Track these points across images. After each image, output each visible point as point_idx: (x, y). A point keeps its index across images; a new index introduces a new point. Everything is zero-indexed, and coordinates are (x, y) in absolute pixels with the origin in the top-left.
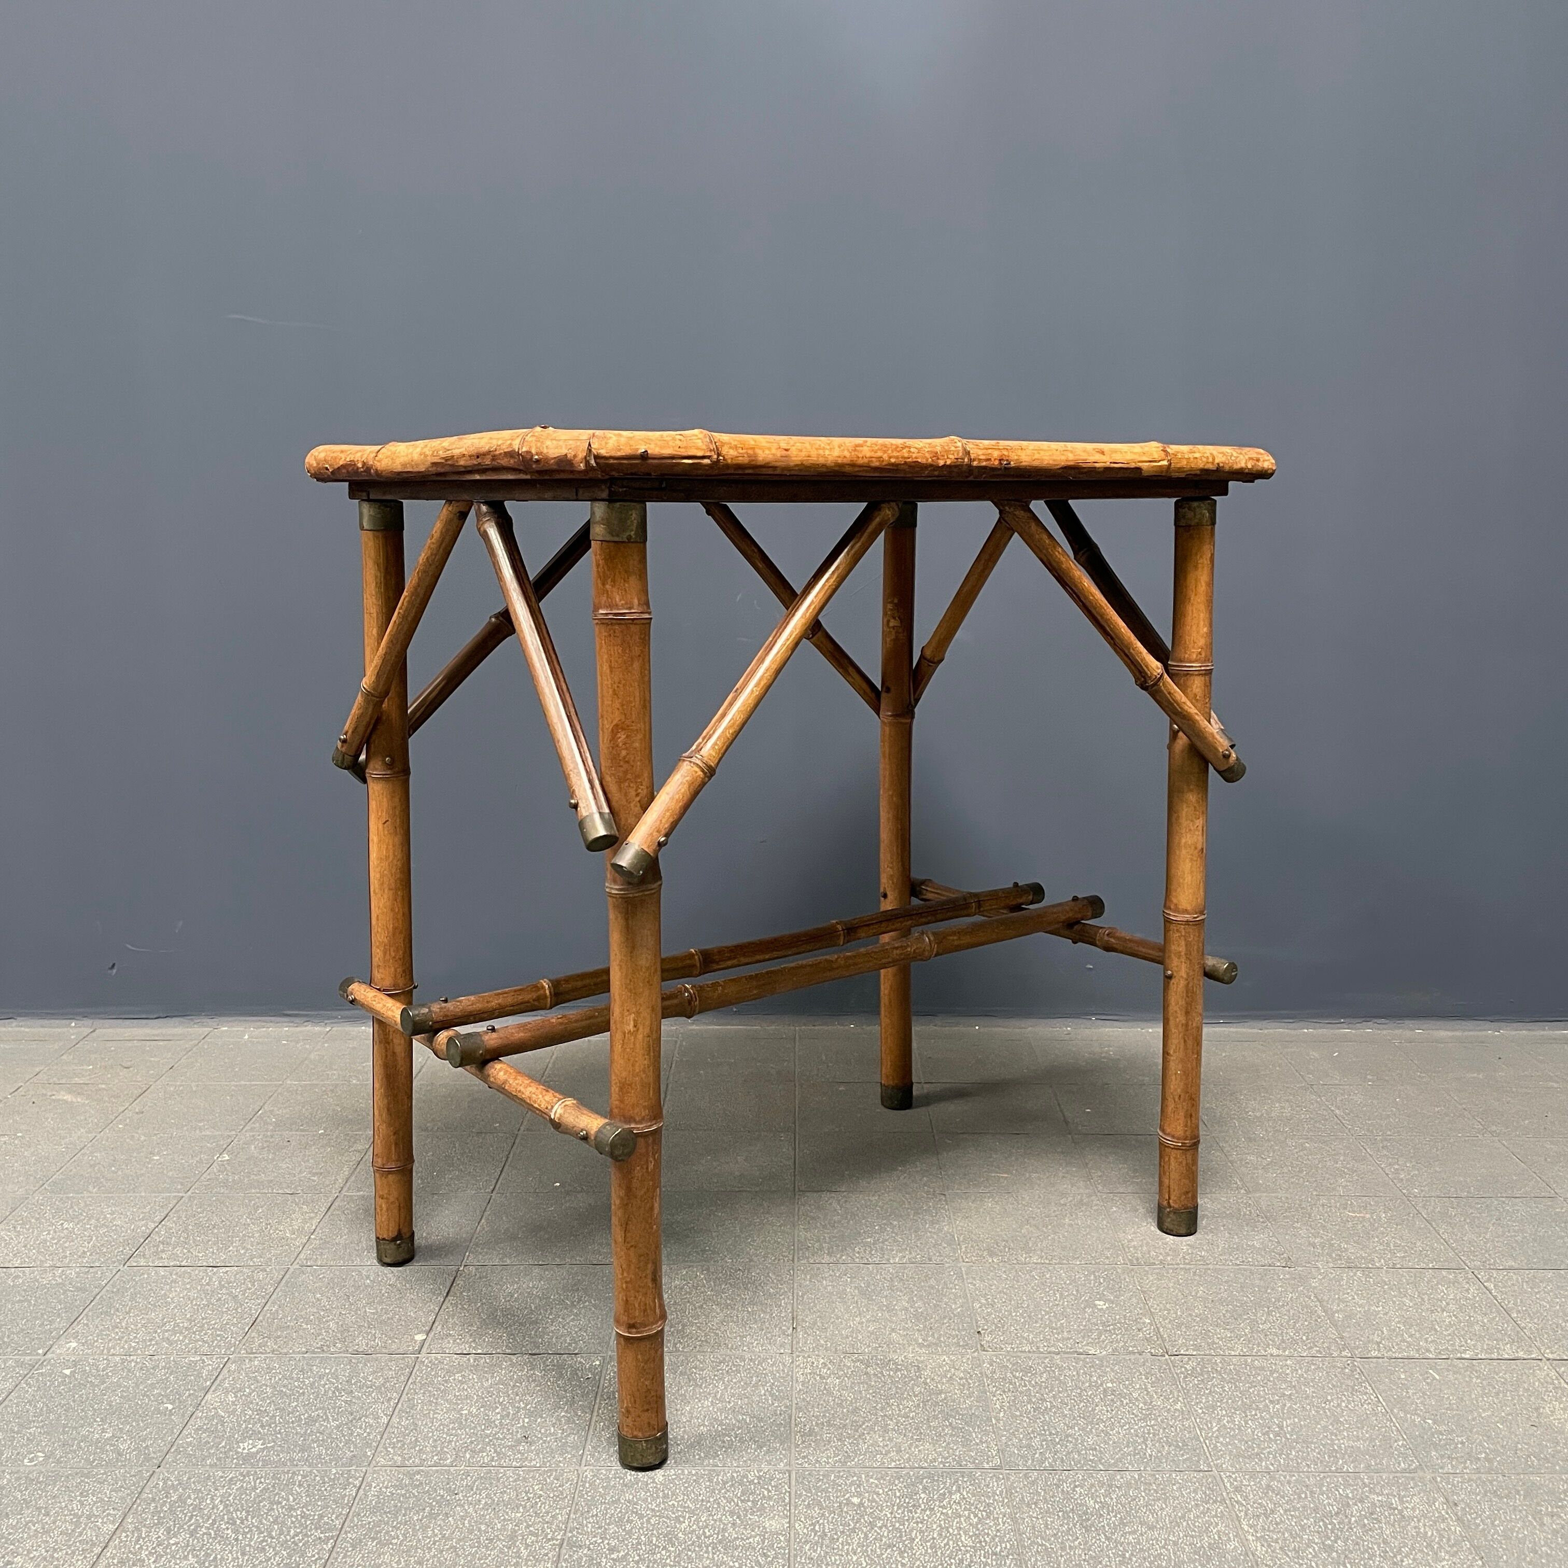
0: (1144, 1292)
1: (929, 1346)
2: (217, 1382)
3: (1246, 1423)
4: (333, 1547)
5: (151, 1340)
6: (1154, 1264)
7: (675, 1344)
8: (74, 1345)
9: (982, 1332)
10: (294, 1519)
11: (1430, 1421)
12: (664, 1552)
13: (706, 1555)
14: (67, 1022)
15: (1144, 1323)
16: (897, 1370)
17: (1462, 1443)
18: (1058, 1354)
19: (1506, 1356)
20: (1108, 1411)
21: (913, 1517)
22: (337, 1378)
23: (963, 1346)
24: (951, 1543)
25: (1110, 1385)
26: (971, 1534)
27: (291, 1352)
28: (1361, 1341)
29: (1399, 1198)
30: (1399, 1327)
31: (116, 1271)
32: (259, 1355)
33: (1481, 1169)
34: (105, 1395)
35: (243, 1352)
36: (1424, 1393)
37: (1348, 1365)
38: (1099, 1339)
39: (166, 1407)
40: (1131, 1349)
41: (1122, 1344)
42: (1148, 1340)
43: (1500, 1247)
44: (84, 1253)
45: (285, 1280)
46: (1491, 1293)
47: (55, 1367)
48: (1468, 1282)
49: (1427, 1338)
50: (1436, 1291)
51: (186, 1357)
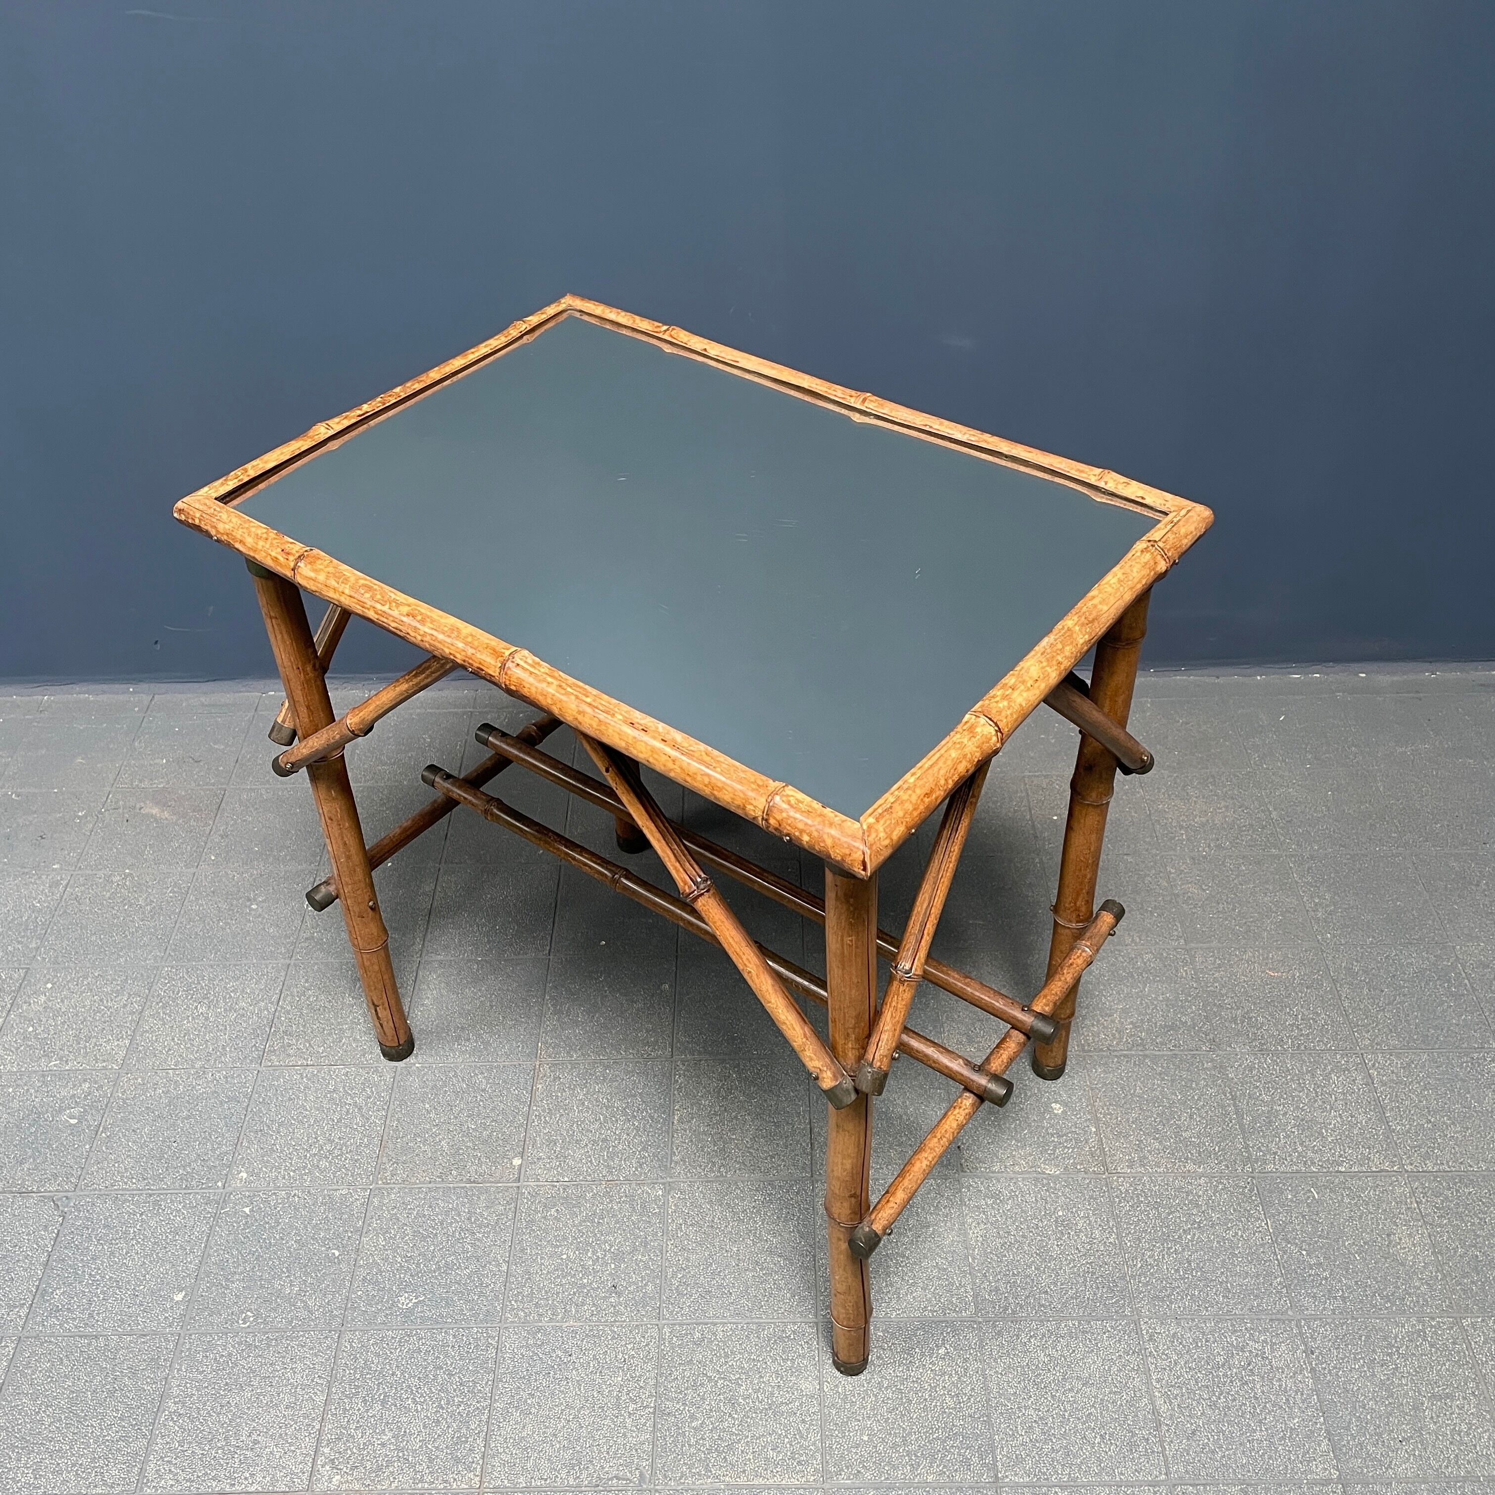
0: (1092, 1091)
2: (367, 1222)
3: (1163, 1258)
4: (489, 1418)
5: (304, 1168)
6: (1102, 1050)
8: (245, 1175)
10: (455, 1387)
11: (1304, 1253)
12: (730, 1420)
13: (760, 1422)
14: (126, 686)
15: (1091, 1132)
17: (1326, 1279)
19: (1374, 1169)
20: (1058, 1245)
21: (910, 1376)
22: (459, 1215)
23: (947, 1165)
24: (938, 1404)
25: (1060, 1213)
26: (953, 1394)
27: (418, 1181)
28: (1261, 1151)
29: (1314, 948)
30: (1294, 1132)
31: (256, 1072)
32: (393, 1186)
33: (1389, 901)
34: (283, 1239)
35: (380, 1182)
36: (1304, 1217)
37: (1248, 1183)
38: (1054, 1154)
39: (334, 1254)
40: (1078, 1167)
41: (1071, 1161)
42: (1092, 1155)
43: (1389, 1019)
44: (224, 1047)
45: (395, 1085)
46: (1373, 1083)
47: (236, 1205)
48: (1356, 1070)
49: (1315, 1146)
50: (1329, 1081)
51: (336, 1190)
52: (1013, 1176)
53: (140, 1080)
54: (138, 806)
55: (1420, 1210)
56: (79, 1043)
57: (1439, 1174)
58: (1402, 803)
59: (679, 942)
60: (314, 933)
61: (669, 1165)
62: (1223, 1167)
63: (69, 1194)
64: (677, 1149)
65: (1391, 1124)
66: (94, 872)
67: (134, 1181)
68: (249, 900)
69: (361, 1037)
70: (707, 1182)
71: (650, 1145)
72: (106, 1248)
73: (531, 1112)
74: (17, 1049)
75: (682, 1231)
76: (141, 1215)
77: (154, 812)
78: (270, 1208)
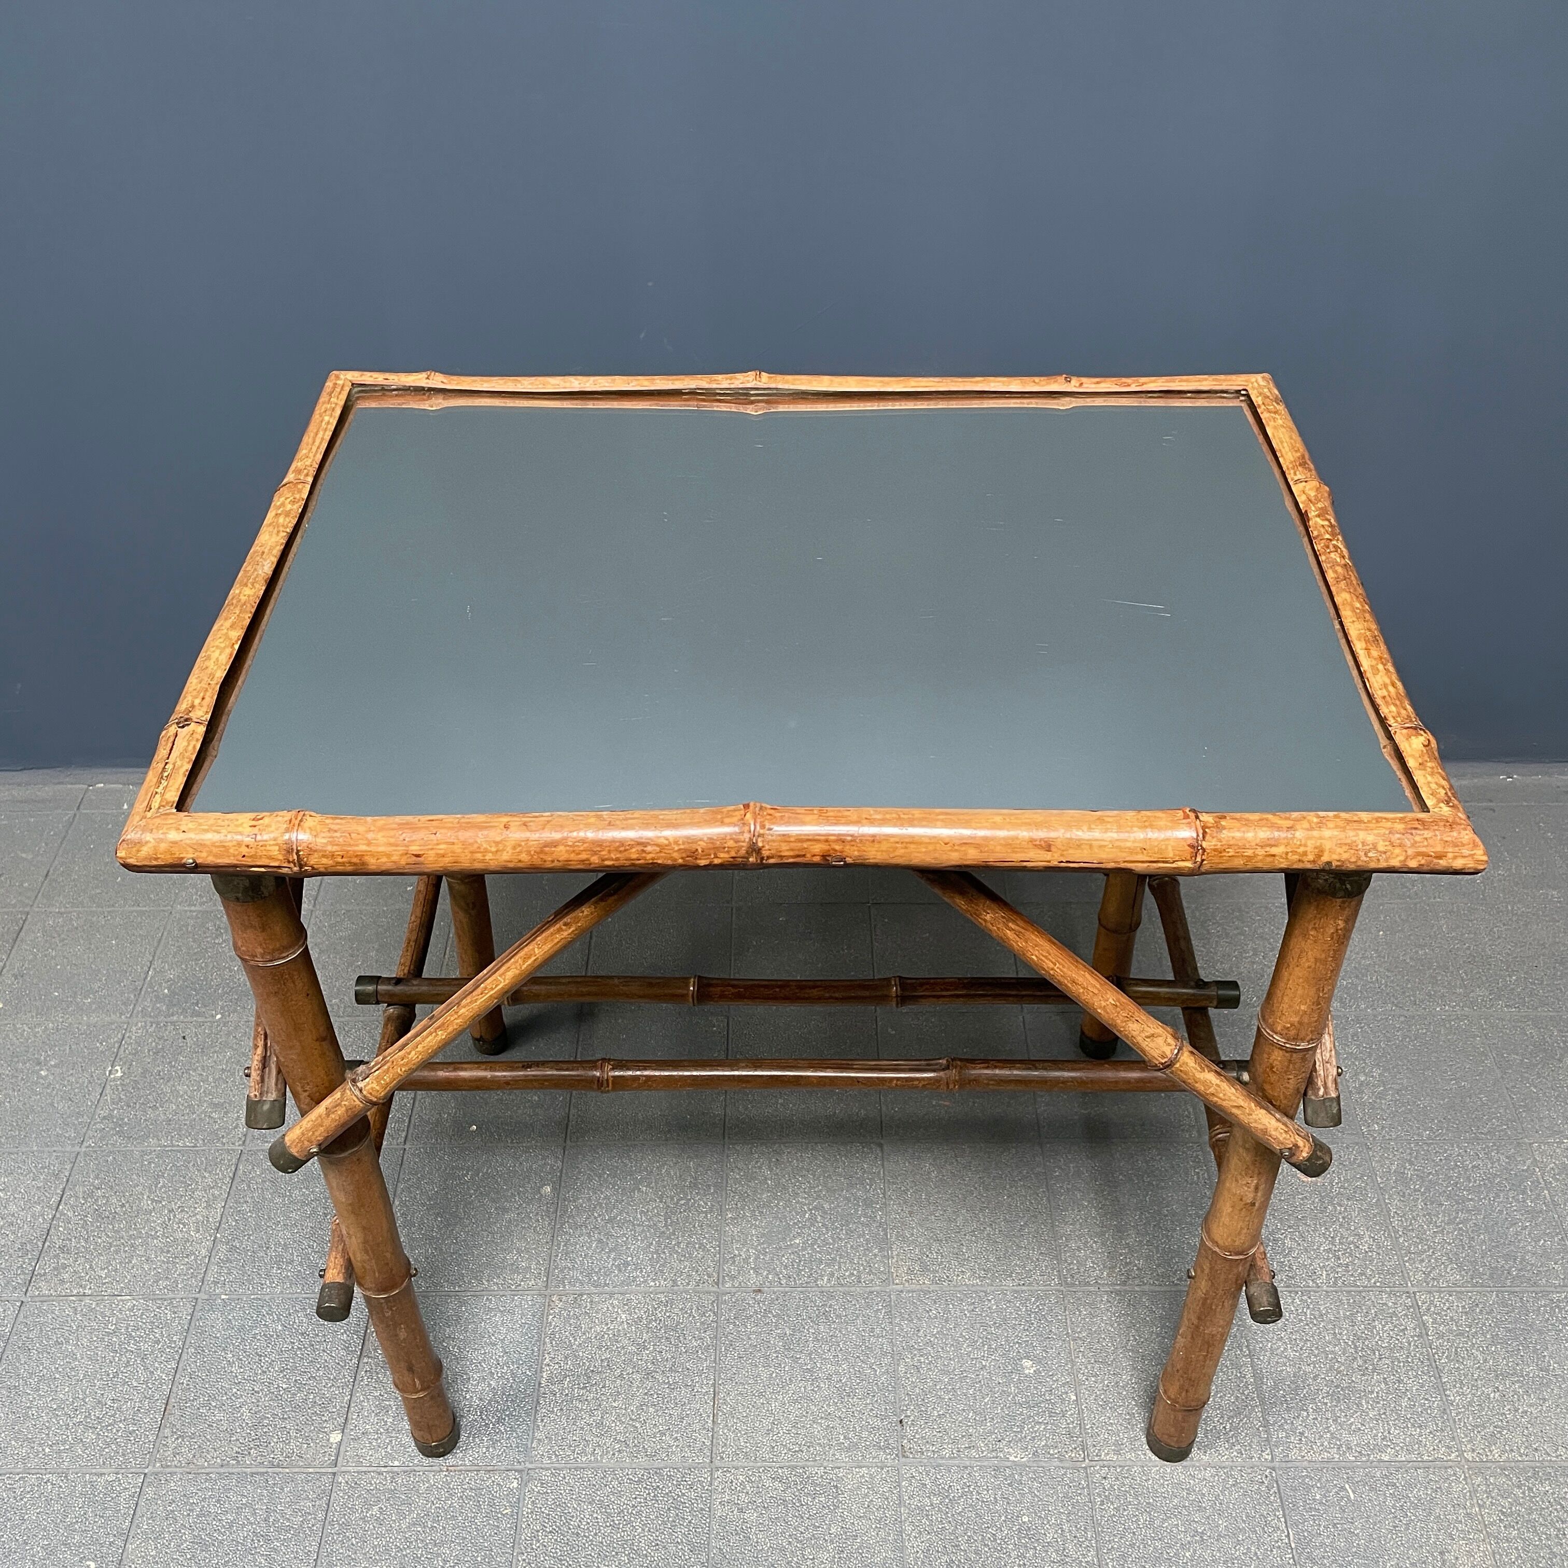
0: (1073, 1342)
1: (848, 1449)
2: (136, 1520)
5: (64, 1442)
6: (1089, 1285)
9: (904, 1423)
15: (1069, 1402)
16: (815, 1497)
19: (1425, 1458)
22: (254, 1514)
23: (884, 1448)
25: (1025, 1519)
27: (206, 1464)
28: (1283, 1430)
29: (1357, 1144)
30: (1326, 1404)
31: (18, 1304)
32: (174, 1470)
33: (1451, 1080)
34: (27, 1544)
35: (158, 1465)
36: (1335, 1525)
37: (1266, 1477)
38: (1022, 1432)
40: (1051, 1452)
41: (1043, 1443)
42: (1070, 1434)
43: (1449, 1244)
45: (193, 1324)
46: (1428, 1335)
48: (1406, 1315)
49: (1352, 1424)
50: (1372, 1332)
51: (101, 1474)
52: (968, 1463)
55: (1482, 1515)
57: (1507, 1464)
58: (1469, 948)
59: (570, 1127)
60: (113, 1111)
61: (529, 1444)
62: (1235, 1453)
64: (542, 1420)
65: (1448, 1392)
68: (39, 1063)
69: (156, 1257)
70: (576, 1469)
71: (508, 1416)
73: (361, 1364)
75: (538, 1541)
78: (15, 1498)
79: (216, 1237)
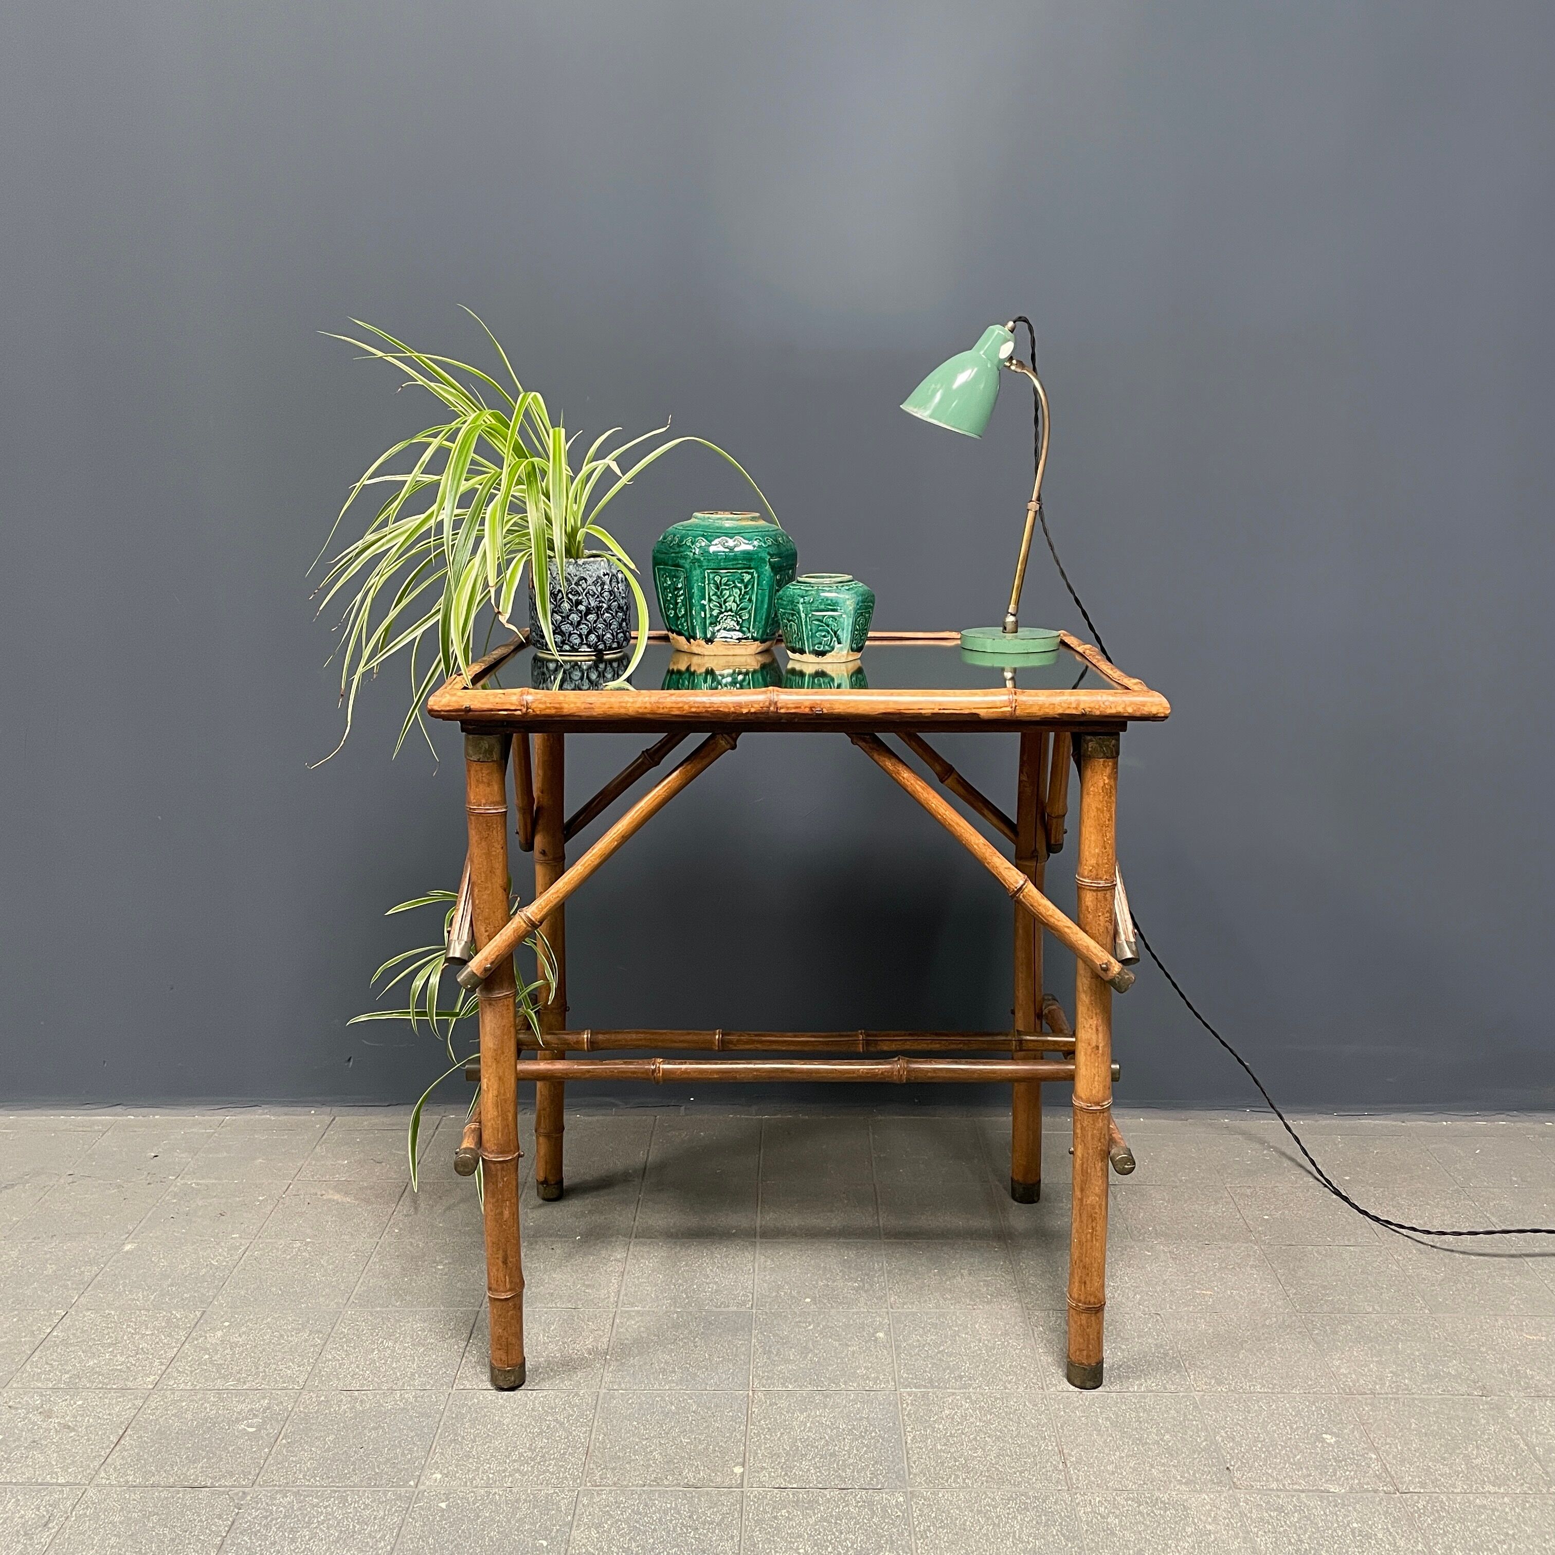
0: (1363, 1424)
1: (1186, 1484)
2: (577, 1517)
6: (1366, 1394)
7: (964, 1480)
8: (439, 1476)
9: (1231, 1468)
14: (307, 1109)
15: (1371, 1459)
16: (1166, 1510)
18: (1303, 1491)
22: (679, 1513)
23: (1218, 1483)
25: (1355, 1525)
27: (630, 1484)
31: (447, 1394)
32: (603, 1488)
34: (484, 1530)
35: (588, 1484)
38: (1335, 1475)
39: (542, 1544)
40: (1365, 1487)
41: (1356, 1481)
42: (1379, 1477)
44: (413, 1374)
45: (598, 1407)
47: (431, 1500)
51: (541, 1490)
52: (1294, 1493)
53: (322, 1398)
54: (319, 1193)
56: (257, 1369)
61: (907, 1476)
62: (1526, 1489)
63: (247, 1490)
64: (915, 1464)
66: (274, 1240)
67: (318, 1479)
68: (435, 1263)
69: (559, 1367)
70: (952, 1492)
71: (884, 1460)
72: (287, 1535)
73: (749, 1431)
74: (191, 1372)
75: (930, 1532)
76: (325, 1507)
77: (335, 1198)
78: (469, 1503)
79: (606, 1358)
